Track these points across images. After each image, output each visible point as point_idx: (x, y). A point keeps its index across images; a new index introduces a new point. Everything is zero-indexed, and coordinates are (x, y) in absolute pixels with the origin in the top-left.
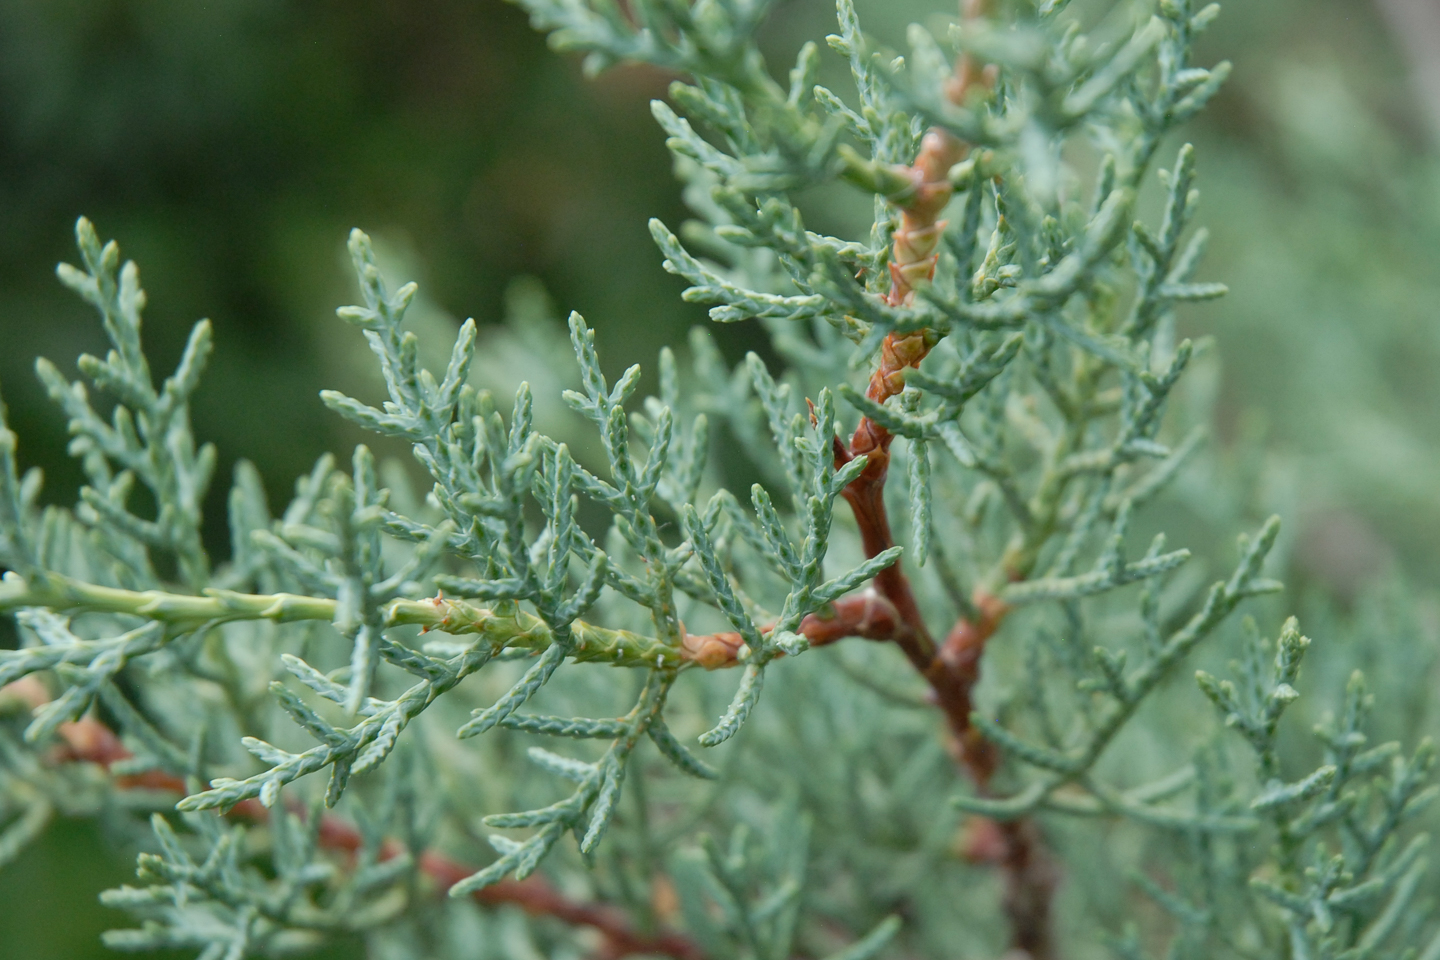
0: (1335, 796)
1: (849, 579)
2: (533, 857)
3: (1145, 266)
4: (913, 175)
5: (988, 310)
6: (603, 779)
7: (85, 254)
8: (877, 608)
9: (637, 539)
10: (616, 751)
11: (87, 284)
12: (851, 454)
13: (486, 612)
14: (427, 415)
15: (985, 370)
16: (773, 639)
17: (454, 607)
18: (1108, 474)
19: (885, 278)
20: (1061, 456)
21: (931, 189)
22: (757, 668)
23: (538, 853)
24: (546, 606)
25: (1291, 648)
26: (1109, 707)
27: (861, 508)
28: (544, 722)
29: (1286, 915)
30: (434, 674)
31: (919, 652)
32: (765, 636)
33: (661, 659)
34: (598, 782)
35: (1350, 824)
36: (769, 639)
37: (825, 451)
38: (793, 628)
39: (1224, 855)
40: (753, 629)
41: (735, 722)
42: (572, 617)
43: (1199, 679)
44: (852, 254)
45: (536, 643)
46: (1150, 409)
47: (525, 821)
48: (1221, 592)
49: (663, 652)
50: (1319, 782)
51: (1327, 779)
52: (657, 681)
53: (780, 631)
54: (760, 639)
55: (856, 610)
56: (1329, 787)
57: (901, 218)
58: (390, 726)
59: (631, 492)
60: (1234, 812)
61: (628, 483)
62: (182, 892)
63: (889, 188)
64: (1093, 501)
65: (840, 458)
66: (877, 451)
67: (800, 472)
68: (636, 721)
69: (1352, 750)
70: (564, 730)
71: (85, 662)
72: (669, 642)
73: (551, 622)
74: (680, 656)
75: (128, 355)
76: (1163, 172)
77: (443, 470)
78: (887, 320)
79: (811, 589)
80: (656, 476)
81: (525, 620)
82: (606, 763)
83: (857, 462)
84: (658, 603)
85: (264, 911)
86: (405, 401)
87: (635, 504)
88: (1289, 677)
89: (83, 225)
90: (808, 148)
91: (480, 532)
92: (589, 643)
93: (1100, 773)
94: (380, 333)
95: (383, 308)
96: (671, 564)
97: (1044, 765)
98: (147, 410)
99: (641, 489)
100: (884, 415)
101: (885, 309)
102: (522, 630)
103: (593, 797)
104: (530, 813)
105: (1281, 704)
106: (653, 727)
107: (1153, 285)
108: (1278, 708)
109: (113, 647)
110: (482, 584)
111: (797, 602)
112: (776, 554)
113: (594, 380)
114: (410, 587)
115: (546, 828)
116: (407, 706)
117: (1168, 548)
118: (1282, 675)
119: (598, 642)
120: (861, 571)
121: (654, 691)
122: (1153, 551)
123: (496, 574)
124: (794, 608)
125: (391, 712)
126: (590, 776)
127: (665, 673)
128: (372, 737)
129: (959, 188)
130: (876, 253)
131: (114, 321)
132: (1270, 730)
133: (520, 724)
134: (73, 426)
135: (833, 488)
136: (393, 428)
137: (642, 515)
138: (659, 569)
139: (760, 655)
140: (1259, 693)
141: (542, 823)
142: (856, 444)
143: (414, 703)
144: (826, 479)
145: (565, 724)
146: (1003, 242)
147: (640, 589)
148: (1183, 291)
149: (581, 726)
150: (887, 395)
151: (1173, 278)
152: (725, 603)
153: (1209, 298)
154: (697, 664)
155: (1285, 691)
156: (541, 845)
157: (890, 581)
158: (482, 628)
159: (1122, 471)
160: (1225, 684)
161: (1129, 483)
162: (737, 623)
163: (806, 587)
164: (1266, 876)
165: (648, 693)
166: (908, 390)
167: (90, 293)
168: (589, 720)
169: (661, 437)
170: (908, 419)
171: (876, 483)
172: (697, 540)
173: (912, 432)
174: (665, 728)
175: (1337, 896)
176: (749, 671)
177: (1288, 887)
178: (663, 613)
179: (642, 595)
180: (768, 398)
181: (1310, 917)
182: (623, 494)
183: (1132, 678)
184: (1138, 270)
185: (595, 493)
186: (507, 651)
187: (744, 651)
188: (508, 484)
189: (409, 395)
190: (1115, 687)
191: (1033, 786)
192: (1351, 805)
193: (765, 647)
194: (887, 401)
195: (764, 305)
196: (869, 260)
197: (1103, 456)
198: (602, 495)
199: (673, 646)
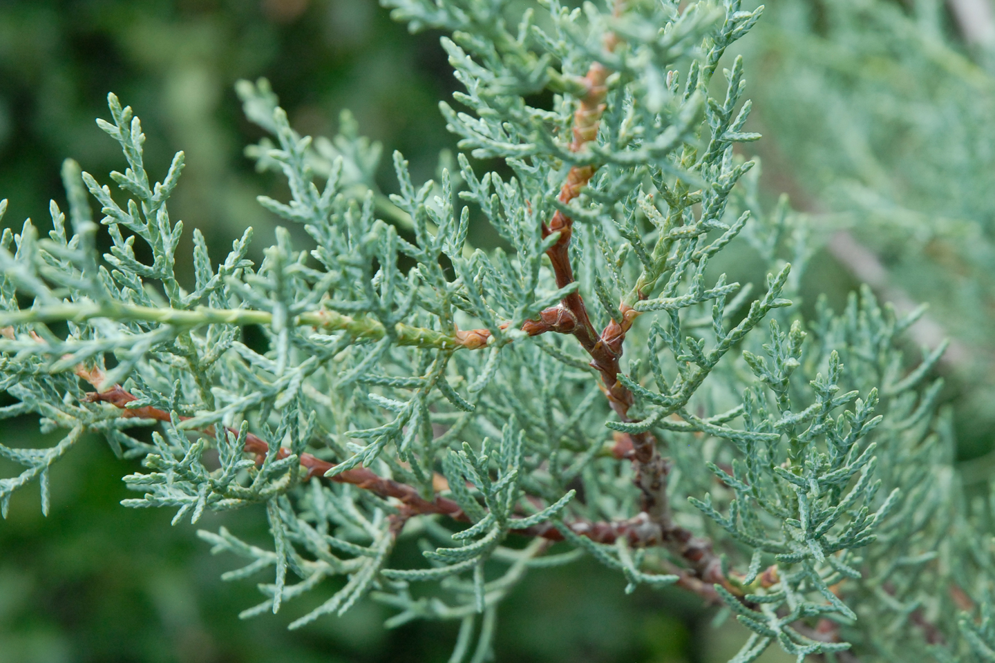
0: (823, 419)
1: (550, 300)
2: (372, 454)
3: (715, 122)
4: (586, 83)
5: (627, 155)
6: (412, 411)
7: (113, 113)
8: (564, 313)
9: (431, 277)
10: (419, 395)
11: (114, 130)
12: (550, 230)
13: (348, 319)
14: (316, 210)
15: (625, 188)
16: (507, 333)
17: (331, 316)
18: (695, 238)
19: (570, 132)
20: (668, 228)
21: (596, 90)
22: (498, 349)
23: (375, 452)
24: (382, 315)
25: (796, 338)
26: (695, 369)
27: (556, 260)
28: (379, 379)
29: (795, 487)
30: (319, 353)
31: (588, 339)
32: (503, 331)
33: (444, 344)
34: (409, 412)
35: (831, 435)
36: (505, 333)
37: (537, 230)
38: (519, 327)
39: (762, 452)
40: (496, 327)
41: (486, 379)
42: (397, 322)
43: (745, 355)
44: (551, 119)
45: (375, 336)
46: (717, 202)
47: (367, 434)
48: (758, 306)
49: (445, 340)
50: (811, 412)
51: (816, 411)
52: (442, 356)
53: (511, 329)
54: (500, 333)
55: (553, 316)
56: (818, 415)
57: (579, 105)
58: (295, 382)
59: (428, 251)
60: (766, 429)
61: (426, 246)
62: (170, 475)
63: (573, 90)
64: (686, 253)
65: (545, 233)
66: (565, 228)
67: (522, 239)
68: (430, 379)
69: (831, 394)
70: (378, 382)
71: (129, 348)
72: (449, 334)
73: (385, 324)
74: (455, 342)
75: (136, 169)
76: (725, 70)
77: (325, 240)
78: (572, 161)
79: (529, 305)
80: (442, 242)
81: (370, 323)
82: (414, 402)
83: (555, 236)
84: (443, 313)
85: (214, 487)
86: (303, 201)
87: (430, 258)
88: (795, 354)
89: (111, 96)
90: (530, 73)
91: (346, 275)
92: (405, 335)
93: (690, 408)
94: (291, 165)
95: (293, 152)
96: (450, 291)
97: (658, 402)
98: (146, 201)
99: (433, 249)
100: (570, 211)
101: (570, 155)
102: (367, 328)
103: (405, 421)
104: (370, 430)
105: (790, 369)
106: (439, 382)
107: (720, 133)
108: (789, 372)
109: (144, 339)
110: (347, 304)
111: (521, 313)
112: (509, 286)
113: (408, 189)
114: (311, 307)
115: (380, 438)
116: (305, 371)
117: (728, 282)
118: (791, 353)
119: (409, 335)
120: (556, 295)
121: (440, 361)
122: (719, 283)
123: (354, 298)
124: (519, 316)
125: (294, 375)
126: (404, 409)
127: (446, 352)
128: (285, 388)
129: (611, 88)
130: (564, 118)
131: (128, 149)
132: (785, 383)
133: (366, 380)
134: (104, 210)
135: (541, 250)
136: (298, 217)
137: (435, 264)
138: (443, 294)
139: (500, 342)
140: (779, 362)
141: (378, 435)
142: (554, 224)
143: (308, 369)
144: (537, 245)
145: (391, 380)
146: (636, 113)
147: (433, 305)
148: (736, 136)
149: (400, 381)
150: (571, 197)
151: (731, 128)
152: (481, 313)
153: (751, 140)
154: (464, 347)
155: (792, 362)
156: (377, 448)
157: (573, 301)
158: (345, 327)
159: (703, 237)
160: (759, 358)
161: (705, 243)
162: (487, 324)
163: (525, 305)
164: (786, 466)
165: (437, 362)
166: (582, 197)
167: (115, 135)
168: (404, 378)
169: (445, 220)
170: (583, 213)
171: (564, 246)
172: (466, 279)
173: (585, 220)
174: (446, 382)
175: (824, 477)
176: (494, 350)
177: (797, 472)
178: (447, 319)
179: (434, 308)
180: (504, 198)
181: (809, 488)
182: (423, 252)
183: (708, 352)
184: (711, 124)
185: (408, 252)
186: (359, 339)
187: (491, 339)
188: (363, 250)
189: (306, 199)
190: (699, 359)
191: (653, 413)
192: (832, 425)
193: (503, 338)
194: (571, 201)
195: (503, 149)
196: (560, 122)
197: (691, 228)
198: (412, 253)
199: (451, 336)
